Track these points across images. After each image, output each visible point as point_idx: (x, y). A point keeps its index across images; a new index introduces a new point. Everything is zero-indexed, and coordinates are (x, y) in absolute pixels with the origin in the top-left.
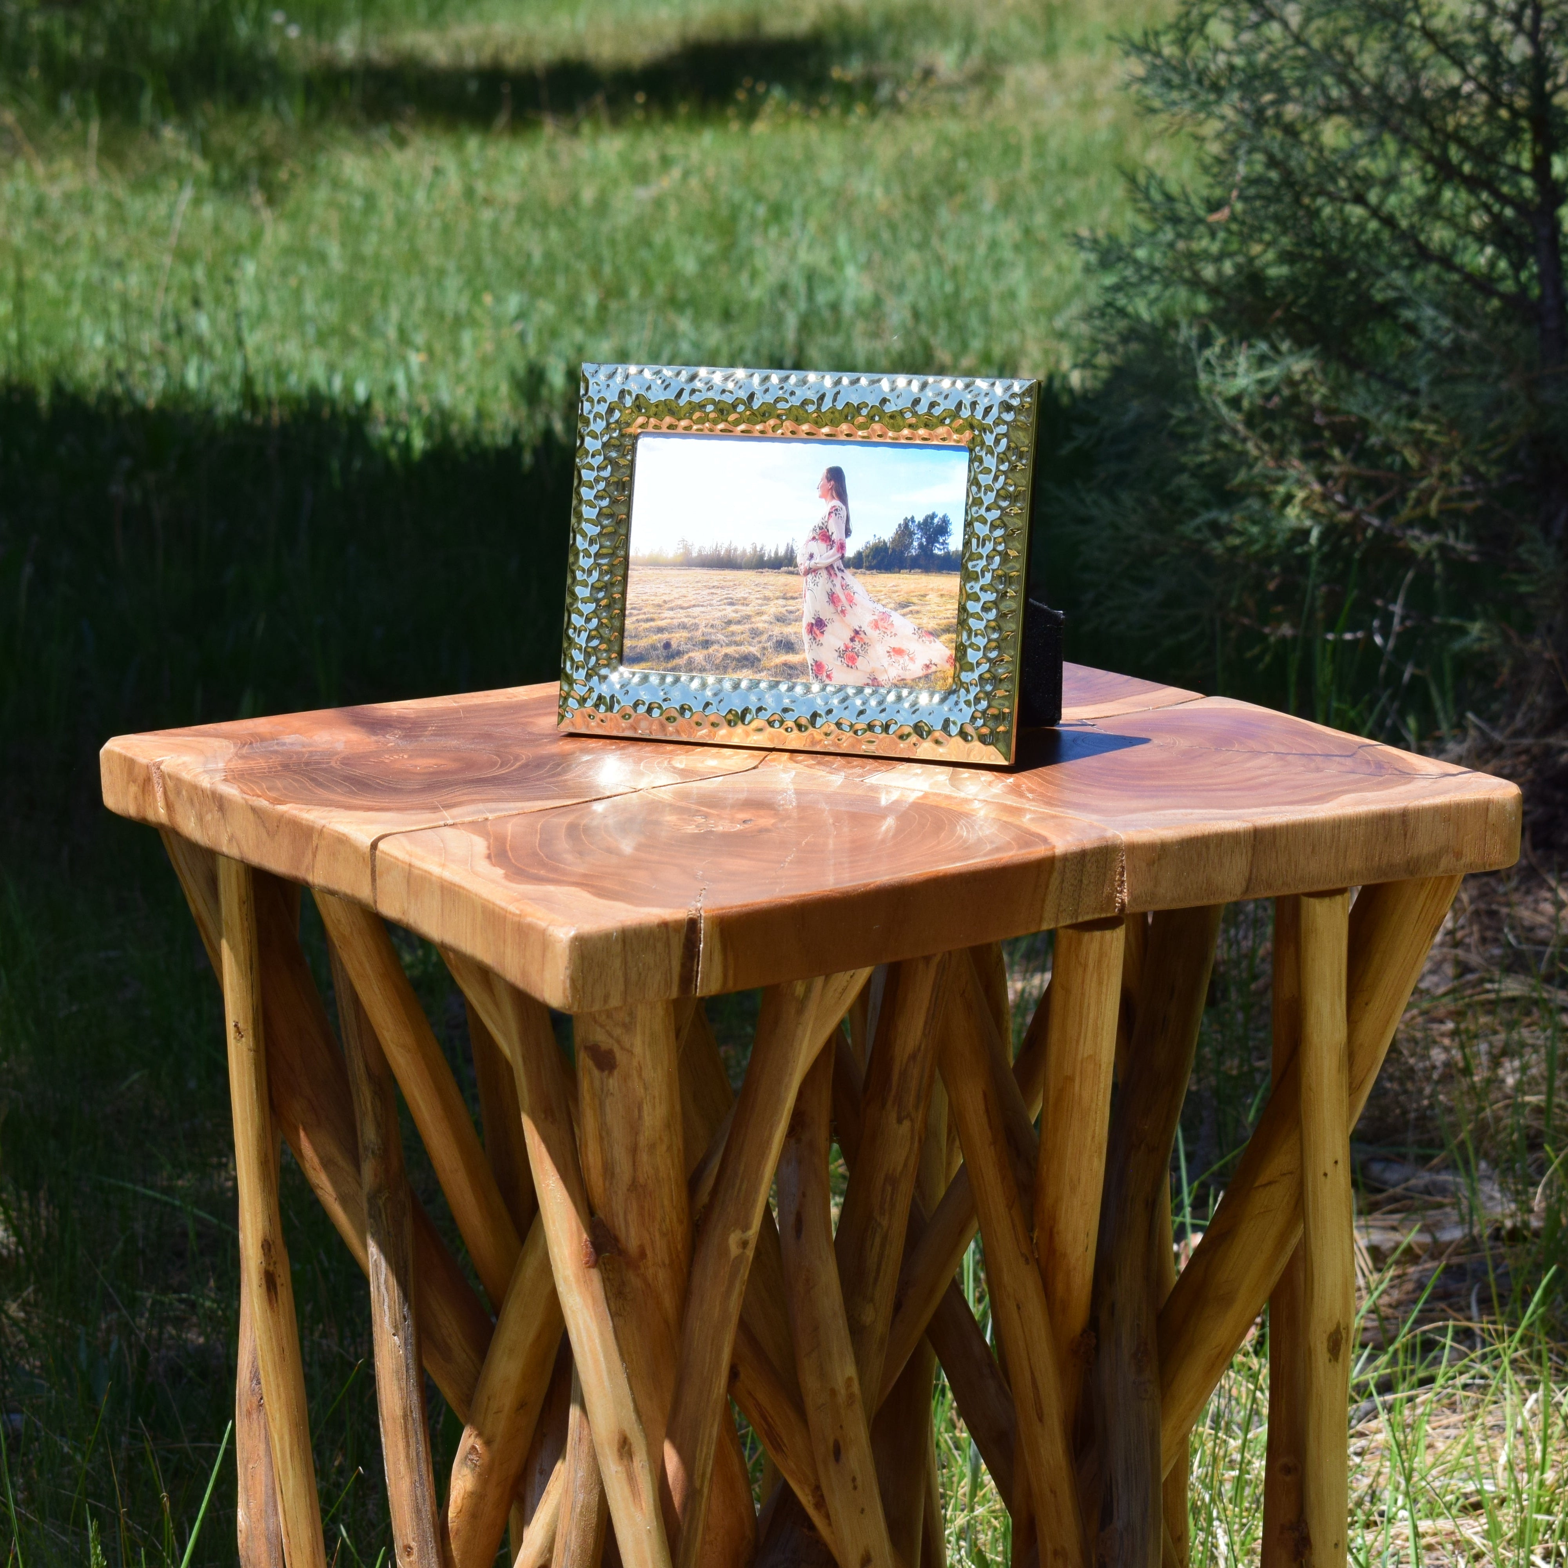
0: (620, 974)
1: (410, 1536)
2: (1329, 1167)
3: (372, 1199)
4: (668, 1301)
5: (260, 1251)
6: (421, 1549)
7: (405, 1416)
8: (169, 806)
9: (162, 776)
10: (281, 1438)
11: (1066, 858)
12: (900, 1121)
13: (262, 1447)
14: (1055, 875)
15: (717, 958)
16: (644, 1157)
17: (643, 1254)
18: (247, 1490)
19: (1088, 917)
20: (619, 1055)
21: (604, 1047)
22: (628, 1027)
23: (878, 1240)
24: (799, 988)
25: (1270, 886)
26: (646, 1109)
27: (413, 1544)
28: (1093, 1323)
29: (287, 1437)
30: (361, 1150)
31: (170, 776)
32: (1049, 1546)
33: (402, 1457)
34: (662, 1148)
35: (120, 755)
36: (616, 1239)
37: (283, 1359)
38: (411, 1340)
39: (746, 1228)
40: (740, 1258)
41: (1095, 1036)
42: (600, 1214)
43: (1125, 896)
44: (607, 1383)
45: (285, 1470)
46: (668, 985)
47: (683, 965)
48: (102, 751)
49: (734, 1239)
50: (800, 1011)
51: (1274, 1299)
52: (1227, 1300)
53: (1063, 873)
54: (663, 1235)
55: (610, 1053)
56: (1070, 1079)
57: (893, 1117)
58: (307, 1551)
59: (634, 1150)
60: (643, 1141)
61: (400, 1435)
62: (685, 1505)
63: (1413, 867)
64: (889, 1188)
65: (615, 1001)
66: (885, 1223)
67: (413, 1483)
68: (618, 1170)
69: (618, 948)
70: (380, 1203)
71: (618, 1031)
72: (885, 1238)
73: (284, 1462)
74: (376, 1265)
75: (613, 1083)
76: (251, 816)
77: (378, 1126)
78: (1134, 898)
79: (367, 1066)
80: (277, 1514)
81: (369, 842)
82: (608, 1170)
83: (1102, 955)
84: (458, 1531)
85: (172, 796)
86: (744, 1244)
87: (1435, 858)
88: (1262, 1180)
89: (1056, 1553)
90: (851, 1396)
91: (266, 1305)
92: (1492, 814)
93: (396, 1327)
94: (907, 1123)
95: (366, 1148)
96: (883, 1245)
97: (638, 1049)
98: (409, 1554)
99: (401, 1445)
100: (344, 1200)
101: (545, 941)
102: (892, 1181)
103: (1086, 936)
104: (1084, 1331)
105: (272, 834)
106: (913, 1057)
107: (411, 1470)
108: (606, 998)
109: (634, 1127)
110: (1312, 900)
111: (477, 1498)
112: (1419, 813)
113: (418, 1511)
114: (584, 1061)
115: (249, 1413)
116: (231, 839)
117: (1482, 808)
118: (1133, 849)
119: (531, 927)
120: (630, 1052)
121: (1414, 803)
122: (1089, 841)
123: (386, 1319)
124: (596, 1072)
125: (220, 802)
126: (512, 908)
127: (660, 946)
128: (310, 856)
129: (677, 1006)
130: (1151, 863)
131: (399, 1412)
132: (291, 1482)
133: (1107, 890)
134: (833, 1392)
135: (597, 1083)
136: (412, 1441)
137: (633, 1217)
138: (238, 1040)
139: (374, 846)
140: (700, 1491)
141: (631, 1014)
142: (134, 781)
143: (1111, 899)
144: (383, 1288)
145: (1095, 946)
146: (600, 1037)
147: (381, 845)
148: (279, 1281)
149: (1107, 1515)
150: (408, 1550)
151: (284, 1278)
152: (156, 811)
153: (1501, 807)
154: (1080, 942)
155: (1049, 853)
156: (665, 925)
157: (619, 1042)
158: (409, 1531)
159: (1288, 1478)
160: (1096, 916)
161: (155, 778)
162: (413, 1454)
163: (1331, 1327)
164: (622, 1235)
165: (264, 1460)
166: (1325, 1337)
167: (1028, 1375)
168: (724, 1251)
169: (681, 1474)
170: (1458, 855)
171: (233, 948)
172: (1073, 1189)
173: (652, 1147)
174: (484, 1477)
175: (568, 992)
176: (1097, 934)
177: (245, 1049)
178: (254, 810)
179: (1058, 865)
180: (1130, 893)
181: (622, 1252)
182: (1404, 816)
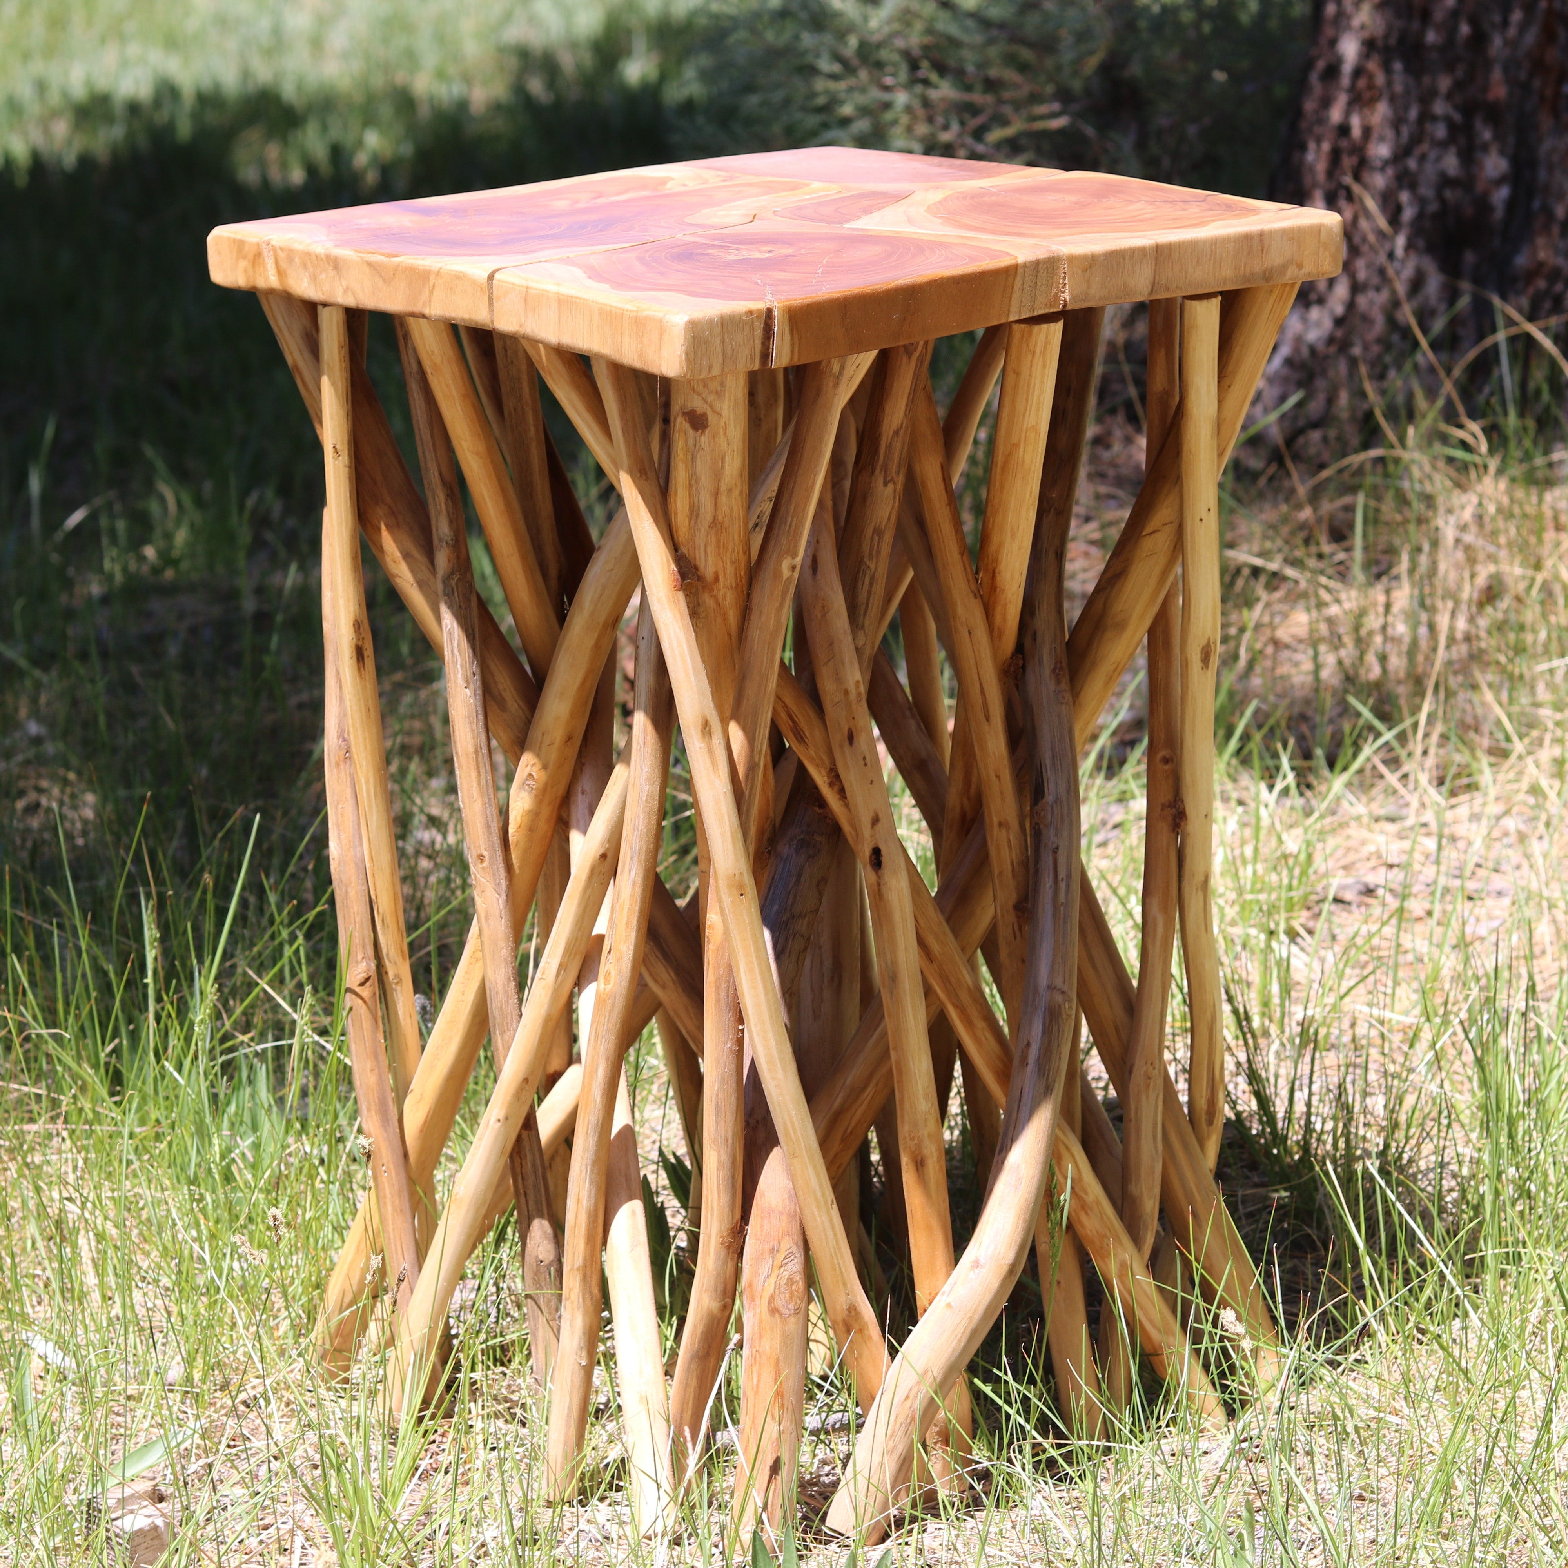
0: (719, 350)
1: (483, 847)
2: (1204, 514)
3: (446, 581)
4: (733, 617)
5: (352, 630)
6: (491, 857)
7: (476, 752)
8: (281, 273)
9: (274, 249)
10: (367, 782)
11: (1025, 265)
12: (885, 484)
13: (349, 792)
14: (1019, 278)
15: (787, 338)
16: (723, 499)
17: (717, 579)
18: (338, 826)
19: (1041, 312)
20: (711, 418)
21: (699, 411)
22: (719, 394)
23: (867, 581)
24: (836, 368)
25: (1168, 289)
26: (728, 460)
27: (485, 853)
28: (1020, 648)
29: (372, 780)
30: (436, 542)
31: (282, 249)
32: (995, 820)
33: (475, 784)
34: (736, 492)
35: (229, 239)
36: (696, 568)
37: (369, 717)
38: (479, 692)
39: (794, 555)
40: (789, 579)
41: (1038, 410)
42: (684, 550)
43: (1067, 296)
44: (693, 679)
45: (370, 807)
46: (752, 358)
47: (763, 344)
48: (210, 239)
49: (786, 565)
50: (836, 385)
51: (1151, 632)
52: (1121, 626)
53: (1024, 277)
54: (733, 563)
55: (704, 416)
56: (1017, 445)
57: (880, 481)
58: (388, 872)
59: (716, 494)
60: (723, 487)
61: (473, 766)
62: (747, 776)
63: (1268, 276)
64: (876, 538)
65: (716, 371)
66: (873, 566)
67: (484, 804)
68: (702, 510)
69: (718, 330)
70: (453, 583)
71: (711, 398)
72: (872, 578)
73: (369, 801)
74: (450, 633)
75: (704, 440)
76: (367, 270)
77: (451, 522)
78: (1073, 298)
79: (441, 474)
80: (361, 844)
81: (486, 275)
82: (694, 512)
83: (1047, 343)
84: (517, 843)
85: (283, 265)
86: (793, 568)
87: (1284, 268)
88: (1148, 530)
89: (1000, 824)
90: (859, 694)
91: (356, 673)
92: (1323, 235)
93: (467, 682)
94: (891, 486)
95: (440, 540)
96: (871, 584)
97: (725, 413)
98: (482, 861)
99: (474, 774)
100: (421, 584)
101: (662, 327)
102: (878, 532)
103: (1036, 328)
104: (1013, 655)
105: (387, 281)
106: (897, 433)
107: (481, 793)
108: (710, 368)
109: (717, 476)
110: (1194, 303)
111: (534, 815)
112: (1272, 233)
113: (488, 827)
114: (680, 424)
115: (338, 765)
116: (346, 290)
117: (1317, 230)
118: (1072, 259)
119: (647, 318)
120: (720, 414)
121: (1267, 227)
122: (1041, 254)
123: (459, 676)
124: (691, 432)
125: (335, 264)
126: (629, 307)
127: (747, 328)
128: (427, 293)
129: (753, 379)
130: (1085, 270)
131: (471, 749)
132: (375, 817)
133: (1054, 291)
134: (846, 692)
135: (691, 441)
136: (482, 771)
137: (711, 549)
138: (335, 459)
139: (491, 277)
140: (758, 765)
141: (722, 384)
142: (244, 258)
143: (1057, 297)
144: (456, 651)
145: (1042, 336)
146: (697, 404)
147: (497, 276)
148: (366, 654)
149: (1038, 793)
150: (481, 858)
151: (369, 651)
152: (267, 279)
153: (1330, 230)
154: (1030, 333)
155: (1014, 262)
156: (750, 312)
157: (711, 406)
158: (482, 842)
159: (1166, 767)
160: (1047, 311)
161: (265, 253)
162: (483, 782)
163: (1204, 642)
164: (701, 565)
165: (351, 802)
166: (1199, 650)
167: (977, 685)
168: (778, 574)
169: (744, 753)
170: (1300, 266)
171: (333, 384)
172: (1013, 536)
173: (730, 491)
174: (540, 797)
175: (684, 364)
176: (1045, 326)
177: (341, 466)
178: (369, 264)
179: (1020, 271)
180: (1071, 293)
181: (700, 578)
182: (1261, 235)
